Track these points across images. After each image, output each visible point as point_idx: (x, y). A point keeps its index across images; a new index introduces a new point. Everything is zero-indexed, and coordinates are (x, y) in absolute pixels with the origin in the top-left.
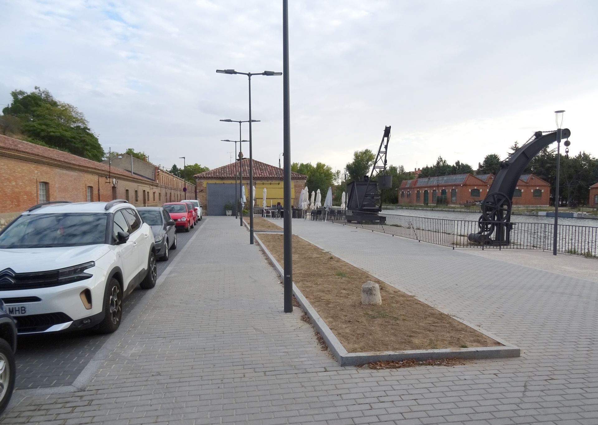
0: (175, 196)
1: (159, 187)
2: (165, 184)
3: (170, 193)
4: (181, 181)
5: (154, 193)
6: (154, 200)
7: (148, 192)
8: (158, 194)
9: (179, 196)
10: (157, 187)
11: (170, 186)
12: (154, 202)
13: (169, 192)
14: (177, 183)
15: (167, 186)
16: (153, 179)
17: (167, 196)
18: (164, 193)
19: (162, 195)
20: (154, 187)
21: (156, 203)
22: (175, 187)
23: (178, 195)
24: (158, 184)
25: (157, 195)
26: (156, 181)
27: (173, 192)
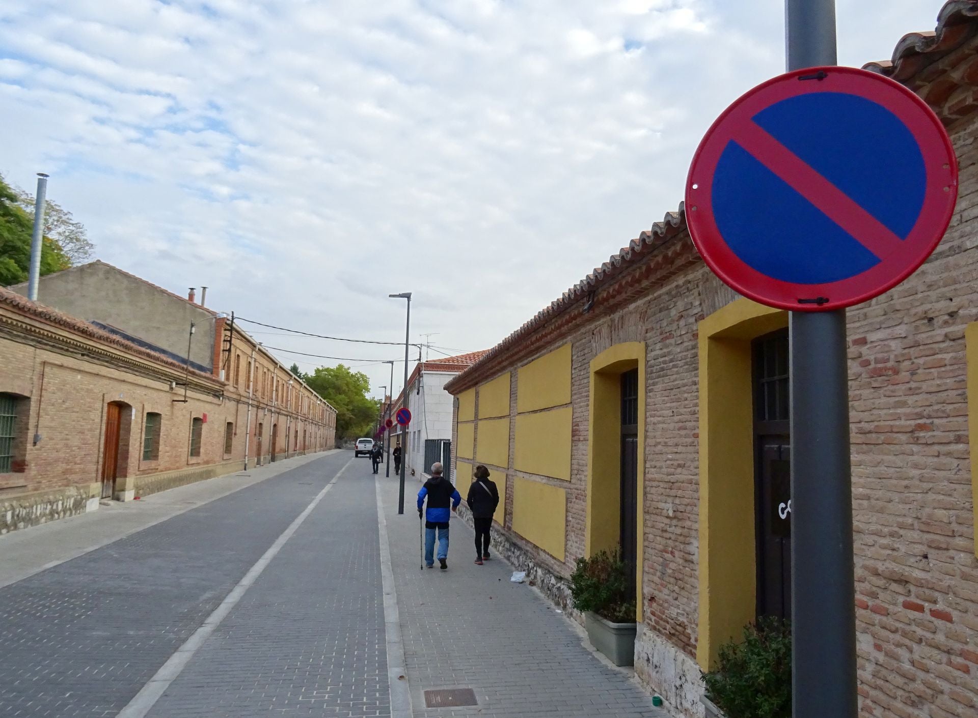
0: (288, 436)
1: (229, 399)
2: (259, 394)
3: (275, 426)
4: (309, 395)
5: (198, 422)
6: (195, 451)
7: (153, 417)
8: (223, 429)
9: (300, 434)
10: (215, 396)
11: (274, 403)
12: (193, 460)
13: (268, 421)
14: (297, 398)
15: (265, 401)
16: (206, 363)
17: (260, 434)
18: (251, 425)
19: (240, 430)
20: (189, 393)
21: (207, 462)
22: (292, 409)
23: (297, 432)
24: (223, 385)
25: (212, 434)
26: (218, 375)
27: (283, 421)
